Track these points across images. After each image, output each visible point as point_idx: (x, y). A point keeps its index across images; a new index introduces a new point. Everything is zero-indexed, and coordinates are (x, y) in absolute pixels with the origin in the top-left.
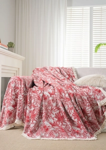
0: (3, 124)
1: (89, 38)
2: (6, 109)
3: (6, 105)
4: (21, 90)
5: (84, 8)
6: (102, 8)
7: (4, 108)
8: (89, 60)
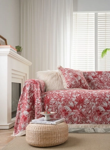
0: (19, 130)
1: (94, 44)
2: (21, 114)
3: (22, 109)
4: (37, 94)
5: (89, 14)
6: (106, 14)
7: (20, 113)
8: (94, 66)
